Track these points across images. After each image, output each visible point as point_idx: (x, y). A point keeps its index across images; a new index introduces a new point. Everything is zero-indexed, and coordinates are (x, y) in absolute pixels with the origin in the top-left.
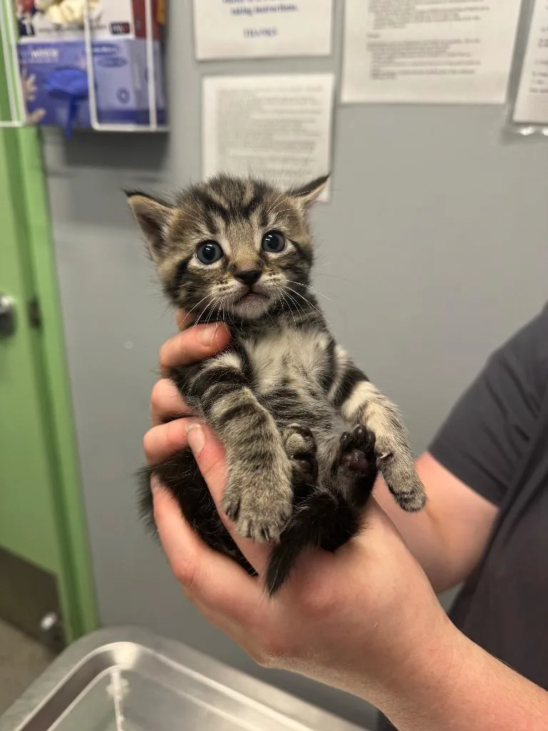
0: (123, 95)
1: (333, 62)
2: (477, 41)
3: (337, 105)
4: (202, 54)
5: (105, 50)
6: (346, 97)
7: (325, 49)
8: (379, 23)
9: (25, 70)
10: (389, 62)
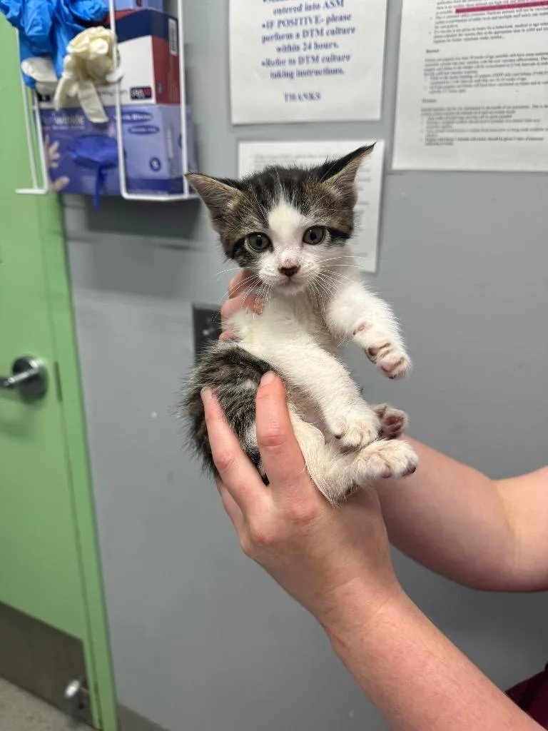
0: (155, 163)
1: (384, 127)
3: (387, 172)
5: (135, 117)
8: (436, 88)
9: (47, 137)
10: (447, 127)
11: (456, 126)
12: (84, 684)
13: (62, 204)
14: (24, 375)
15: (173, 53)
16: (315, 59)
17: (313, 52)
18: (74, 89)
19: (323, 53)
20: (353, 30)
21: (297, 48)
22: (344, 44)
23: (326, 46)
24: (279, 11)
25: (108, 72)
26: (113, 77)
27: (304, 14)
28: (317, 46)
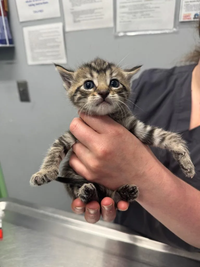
1: (61, 19)
2: (102, 8)
3: (64, 32)
4: (21, 20)
6: (67, 29)
7: (58, 15)
8: (73, 5)
11: (80, 16)
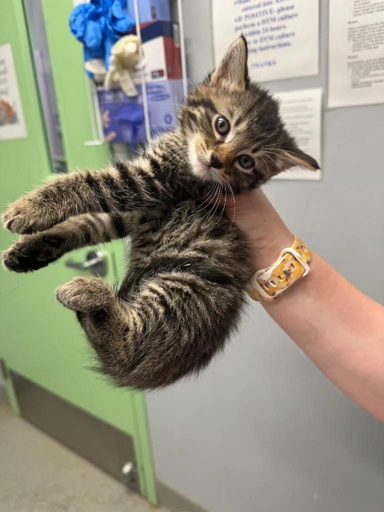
0: (168, 118)
3: (324, 110)
5: (155, 90)
6: (331, 104)
8: (357, 47)
9: (102, 108)
10: (366, 74)
11: (372, 73)
12: (135, 465)
13: (112, 150)
14: (93, 262)
15: (177, 45)
16: (271, 38)
17: (270, 33)
18: (117, 76)
19: (276, 33)
20: (296, 15)
21: (258, 32)
22: (291, 26)
23: (278, 28)
24: (245, 9)
25: (137, 62)
26: (140, 66)
27: (262, 9)
28: (272, 29)
